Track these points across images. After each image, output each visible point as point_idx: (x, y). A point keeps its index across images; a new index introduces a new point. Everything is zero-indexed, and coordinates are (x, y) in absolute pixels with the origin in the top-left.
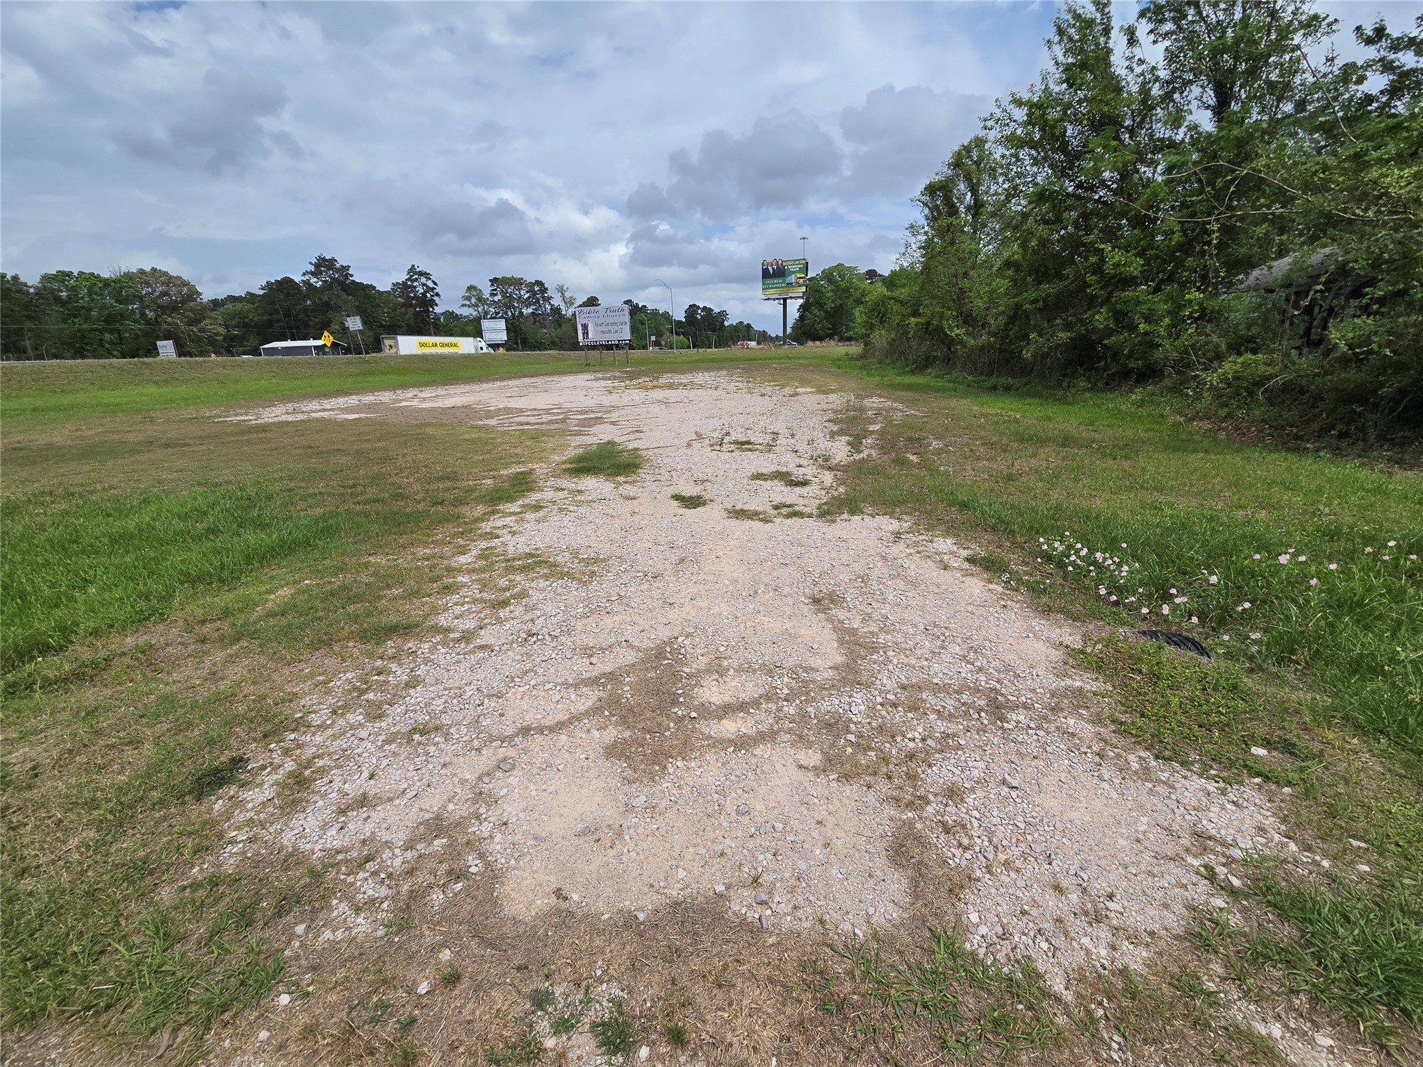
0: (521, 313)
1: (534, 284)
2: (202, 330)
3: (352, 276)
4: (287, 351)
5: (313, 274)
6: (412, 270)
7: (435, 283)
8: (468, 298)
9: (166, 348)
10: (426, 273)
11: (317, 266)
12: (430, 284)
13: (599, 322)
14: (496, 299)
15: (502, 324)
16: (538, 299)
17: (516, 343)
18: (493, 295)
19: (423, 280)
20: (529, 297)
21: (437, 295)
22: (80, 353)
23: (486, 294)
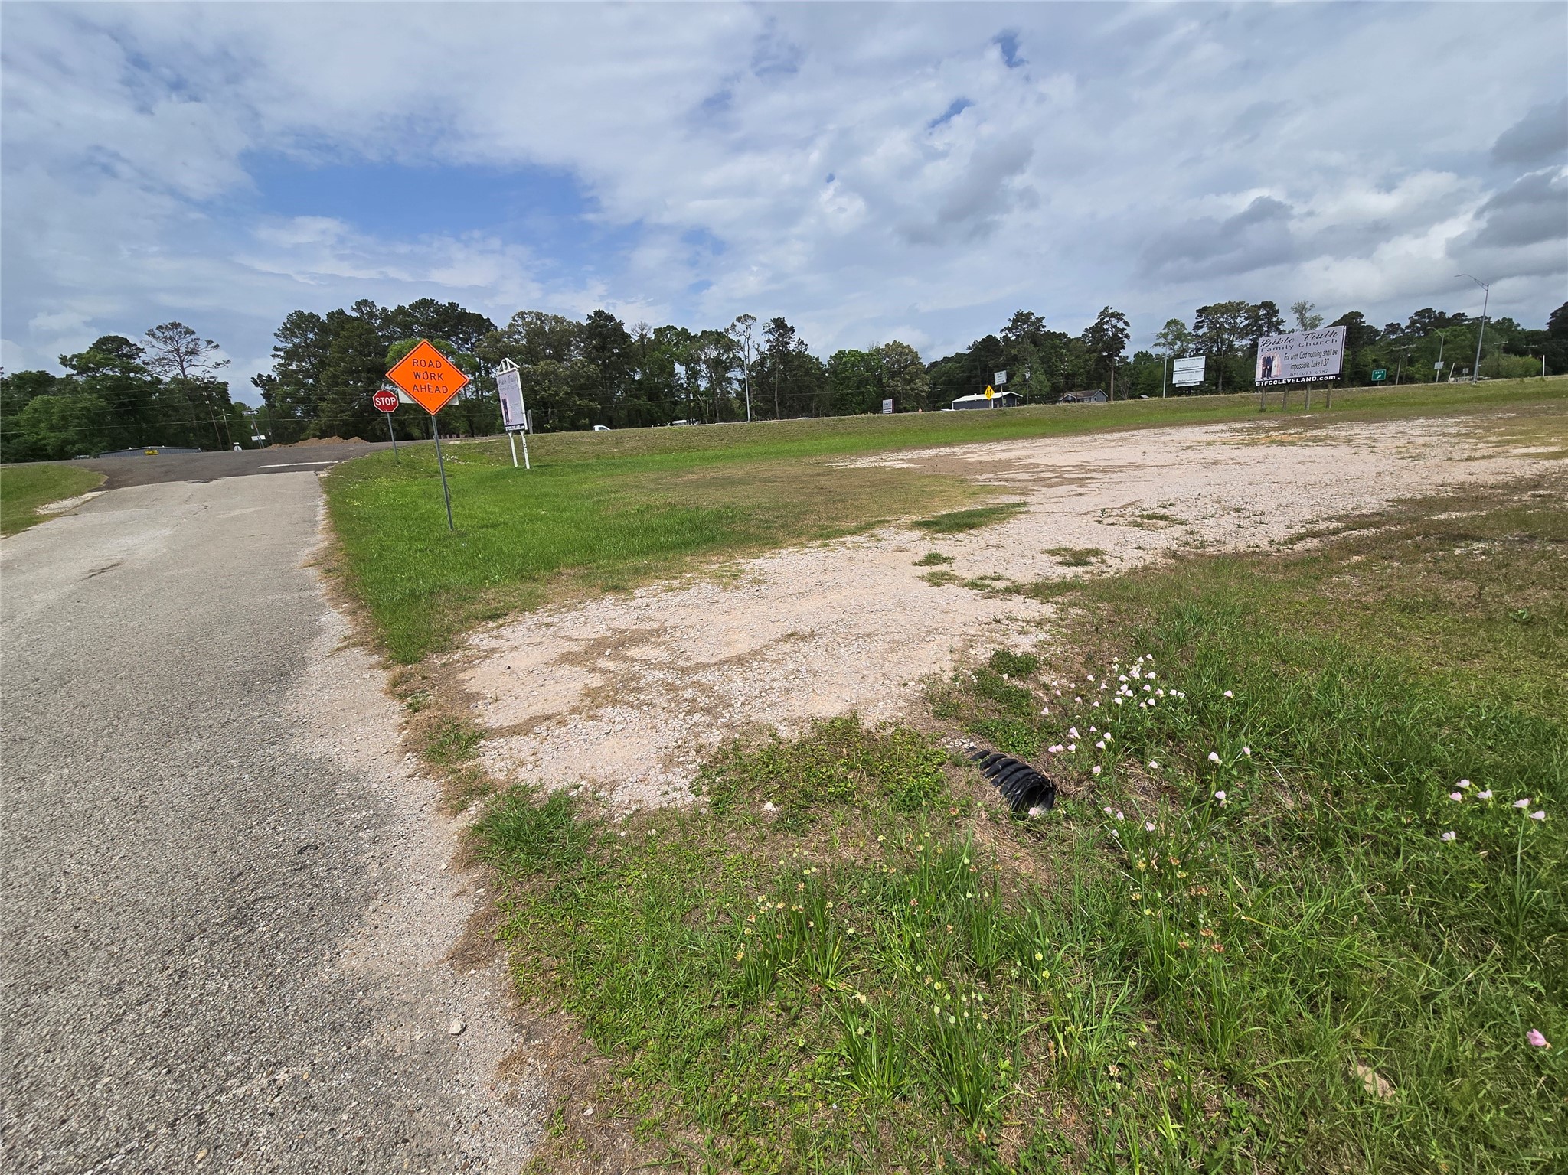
0: (1231, 347)
1: (1260, 307)
2: (913, 390)
3: (1044, 327)
4: (972, 404)
5: (1009, 329)
6: (1105, 312)
7: (1126, 323)
8: (1165, 336)
9: (888, 404)
10: (1119, 314)
11: (1015, 321)
12: (1121, 325)
13: (1291, 353)
14: (1200, 332)
15: (1201, 362)
16: (1261, 326)
17: (1216, 385)
18: (1197, 328)
19: (1114, 322)
20: (1248, 325)
21: (1127, 336)
22: (838, 412)
23: (1189, 328)
